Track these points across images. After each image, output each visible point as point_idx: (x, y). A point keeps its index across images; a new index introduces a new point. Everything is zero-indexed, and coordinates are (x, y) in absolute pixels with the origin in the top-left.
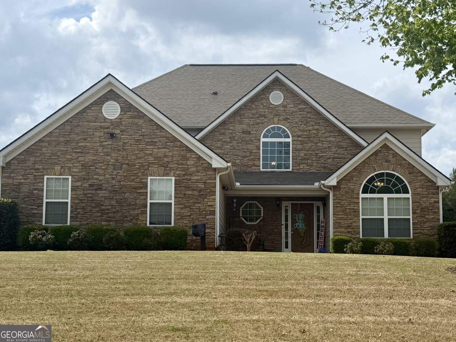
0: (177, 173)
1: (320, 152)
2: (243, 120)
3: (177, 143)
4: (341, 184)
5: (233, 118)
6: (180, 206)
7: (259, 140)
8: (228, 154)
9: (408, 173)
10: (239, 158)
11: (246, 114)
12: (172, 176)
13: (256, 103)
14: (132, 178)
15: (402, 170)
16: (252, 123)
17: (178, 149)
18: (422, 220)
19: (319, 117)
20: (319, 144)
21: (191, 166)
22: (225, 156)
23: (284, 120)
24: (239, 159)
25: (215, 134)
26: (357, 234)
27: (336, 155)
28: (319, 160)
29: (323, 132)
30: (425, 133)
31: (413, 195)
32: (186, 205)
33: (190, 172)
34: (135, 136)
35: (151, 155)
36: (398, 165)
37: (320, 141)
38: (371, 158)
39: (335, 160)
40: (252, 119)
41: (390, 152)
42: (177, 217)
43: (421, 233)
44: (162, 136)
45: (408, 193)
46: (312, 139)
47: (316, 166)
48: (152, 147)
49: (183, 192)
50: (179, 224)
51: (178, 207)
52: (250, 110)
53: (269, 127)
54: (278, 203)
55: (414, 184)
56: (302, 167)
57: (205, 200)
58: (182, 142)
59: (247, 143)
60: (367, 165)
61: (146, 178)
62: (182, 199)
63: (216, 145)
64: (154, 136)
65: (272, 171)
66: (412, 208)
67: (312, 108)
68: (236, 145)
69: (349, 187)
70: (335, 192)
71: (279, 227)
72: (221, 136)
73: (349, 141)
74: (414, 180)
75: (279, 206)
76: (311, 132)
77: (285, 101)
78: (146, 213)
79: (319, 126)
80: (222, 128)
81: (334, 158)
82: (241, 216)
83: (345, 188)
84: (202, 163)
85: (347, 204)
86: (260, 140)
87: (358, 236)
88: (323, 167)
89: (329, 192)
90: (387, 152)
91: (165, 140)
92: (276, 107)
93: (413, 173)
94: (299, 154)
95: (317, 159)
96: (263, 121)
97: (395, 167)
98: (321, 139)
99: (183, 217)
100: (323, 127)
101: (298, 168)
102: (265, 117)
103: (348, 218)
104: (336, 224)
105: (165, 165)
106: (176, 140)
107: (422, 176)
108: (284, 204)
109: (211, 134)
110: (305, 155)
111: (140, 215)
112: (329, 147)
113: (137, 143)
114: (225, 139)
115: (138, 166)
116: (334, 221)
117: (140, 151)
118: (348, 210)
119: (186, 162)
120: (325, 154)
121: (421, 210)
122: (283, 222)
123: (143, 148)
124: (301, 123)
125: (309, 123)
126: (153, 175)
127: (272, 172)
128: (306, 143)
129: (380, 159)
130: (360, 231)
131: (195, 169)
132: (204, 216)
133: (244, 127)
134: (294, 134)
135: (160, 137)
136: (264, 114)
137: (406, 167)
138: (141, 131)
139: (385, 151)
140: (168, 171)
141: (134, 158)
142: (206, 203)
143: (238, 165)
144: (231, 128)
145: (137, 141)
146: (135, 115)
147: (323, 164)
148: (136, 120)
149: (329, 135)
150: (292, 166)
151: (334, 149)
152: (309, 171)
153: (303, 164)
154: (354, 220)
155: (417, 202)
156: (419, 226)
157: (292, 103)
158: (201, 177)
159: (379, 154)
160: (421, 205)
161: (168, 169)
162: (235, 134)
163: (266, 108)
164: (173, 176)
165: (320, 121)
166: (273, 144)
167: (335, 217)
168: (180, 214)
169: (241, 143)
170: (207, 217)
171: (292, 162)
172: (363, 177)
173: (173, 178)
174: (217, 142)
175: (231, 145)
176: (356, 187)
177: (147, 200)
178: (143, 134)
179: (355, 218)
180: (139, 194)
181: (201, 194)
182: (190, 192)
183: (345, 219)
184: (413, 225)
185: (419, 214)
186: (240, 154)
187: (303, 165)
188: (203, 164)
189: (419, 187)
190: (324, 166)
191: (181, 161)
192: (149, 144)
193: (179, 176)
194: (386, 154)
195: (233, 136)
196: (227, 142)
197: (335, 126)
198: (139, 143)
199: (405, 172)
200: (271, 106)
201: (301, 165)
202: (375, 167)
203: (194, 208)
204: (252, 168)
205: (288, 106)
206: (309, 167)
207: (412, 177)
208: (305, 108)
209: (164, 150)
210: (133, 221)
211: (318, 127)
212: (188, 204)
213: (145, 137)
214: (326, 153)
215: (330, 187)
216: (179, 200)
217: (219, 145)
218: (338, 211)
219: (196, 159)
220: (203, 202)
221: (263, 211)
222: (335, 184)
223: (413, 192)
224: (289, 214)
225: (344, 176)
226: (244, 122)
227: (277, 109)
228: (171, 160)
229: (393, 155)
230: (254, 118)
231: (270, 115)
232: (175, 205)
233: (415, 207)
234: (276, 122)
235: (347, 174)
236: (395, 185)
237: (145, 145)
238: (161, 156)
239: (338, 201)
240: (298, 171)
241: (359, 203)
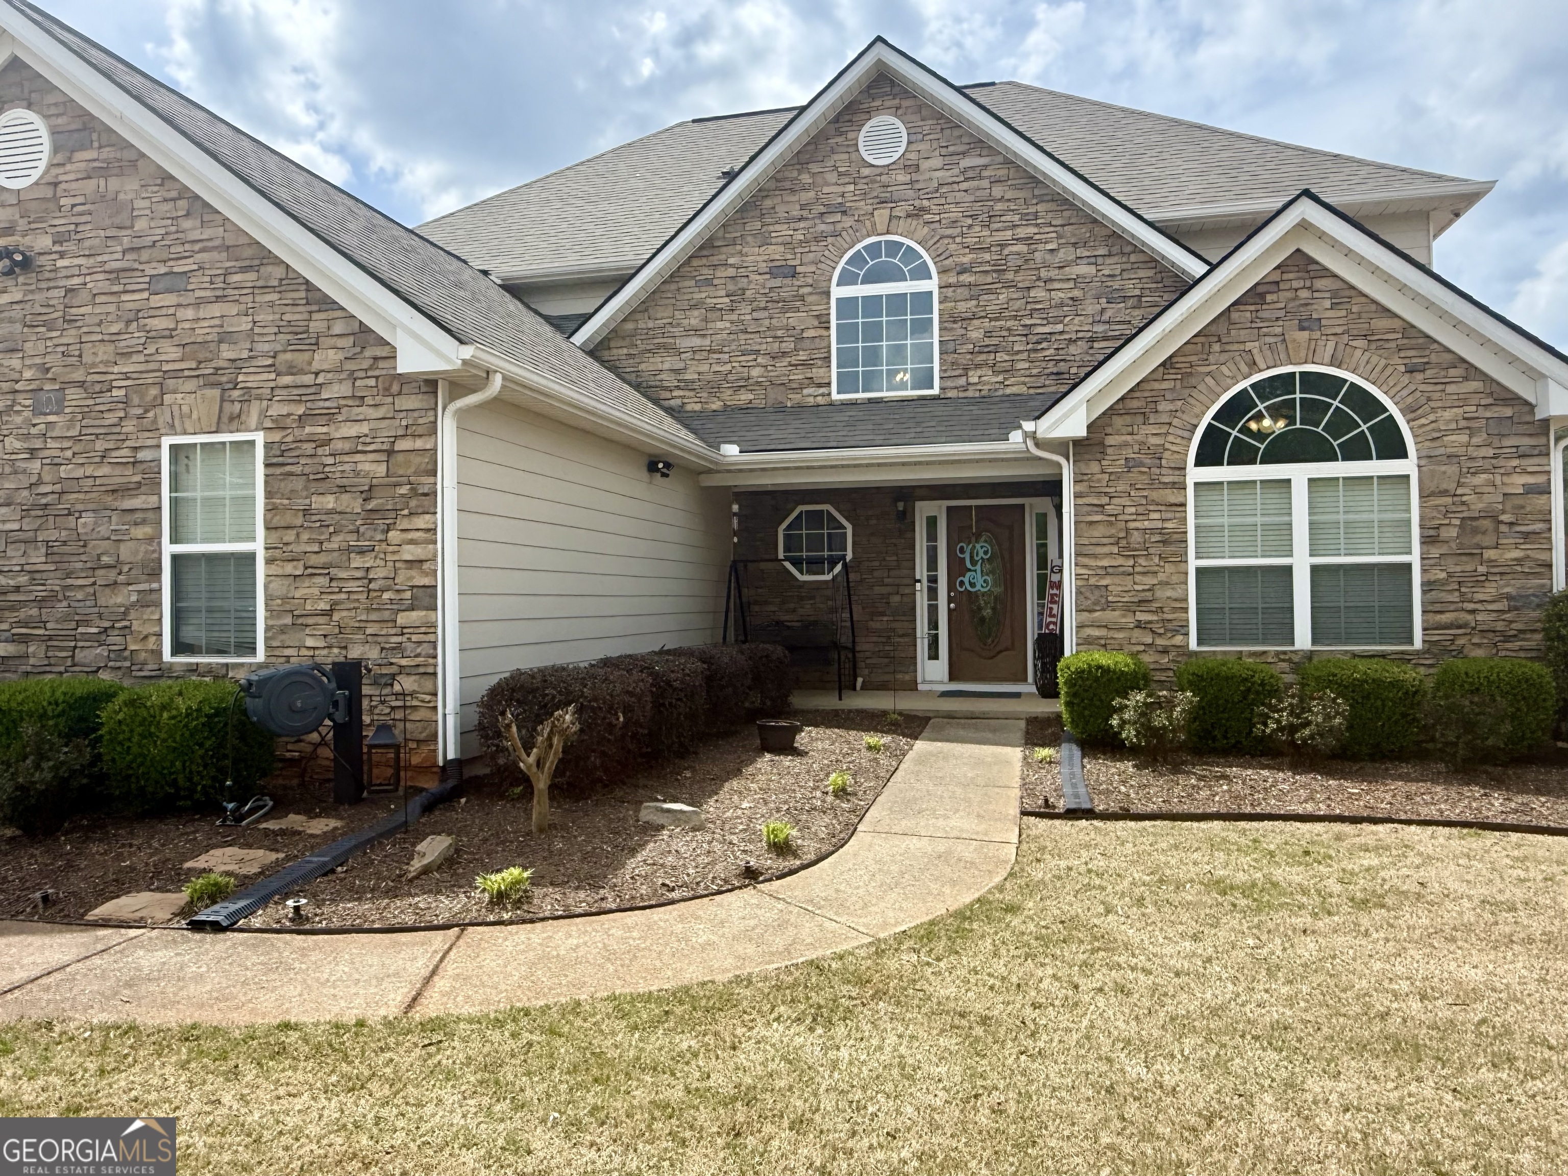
0: (277, 410)
1: (1039, 322)
2: (771, 228)
3: (270, 268)
4: (1109, 430)
5: (739, 227)
6: (289, 568)
7: (824, 293)
8: (726, 349)
9: (1402, 368)
10: (759, 360)
11: (781, 210)
12: (253, 426)
13: (815, 168)
14: (100, 445)
15: (1375, 359)
16: (802, 237)
17: (274, 297)
18: (1469, 568)
19: (1037, 192)
20: (1039, 293)
21: (330, 376)
22: (716, 356)
23: (908, 216)
24: (758, 365)
25: (680, 285)
26: (1176, 632)
27: (1099, 328)
28: (1036, 350)
29: (1050, 246)
30: (1450, 223)
31: (1423, 462)
32: (314, 560)
33: (327, 404)
34: (105, 258)
35: (170, 334)
36: (1355, 337)
37: (1039, 279)
38: (1235, 316)
39: (1096, 345)
40: (802, 224)
41: (1319, 284)
42: (279, 617)
43: (1460, 627)
44: (210, 244)
45: (1403, 454)
46: (1010, 276)
47: (1028, 373)
48: (170, 299)
49: (300, 503)
50: (287, 652)
51: (280, 572)
52: (793, 191)
53: (859, 246)
54: (901, 509)
55: (1432, 417)
56: (976, 380)
57: (391, 534)
58: (288, 266)
59: (786, 306)
60: (1216, 347)
61: (150, 442)
62: (298, 535)
63: (686, 322)
64: (180, 249)
65: (869, 399)
66: (1422, 518)
67: (1011, 162)
68: (748, 317)
69: (1142, 443)
70: (1082, 465)
71: (907, 591)
72: (703, 289)
73: (1150, 273)
74: (1429, 399)
75: (906, 519)
76: (1006, 252)
77: (913, 147)
78: (159, 604)
79: (1037, 225)
80: (704, 261)
81: (1092, 340)
82: (781, 555)
83: (1126, 445)
84: (376, 359)
85: (1133, 510)
86: (828, 294)
87: (1178, 640)
88: (1052, 373)
89: (1060, 466)
90: (1308, 284)
91: (219, 260)
92: (880, 175)
93: (1423, 371)
94: (963, 332)
95: (1030, 346)
96: (839, 227)
97: (1341, 347)
98: (1044, 274)
99: (300, 621)
100: (1052, 229)
101: (962, 381)
102: (844, 213)
103: (1138, 569)
104: (1088, 594)
105: (224, 379)
106: (266, 257)
107: (1466, 379)
108: (924, 509)
109: (667, 287)
110: (988, 334)
111: (133, 615)
112: (1072, 299)
113: (116, 288)
114: (715, 301)
115: (122, 392)
116: (1080, 583)
117: (128, 322)
118: (1136, 537)
119: (307, 356)
120: (1060, 327)
121: (1460, 526)
122: (921, 571)
123: (137, 306)
124: (969, 221)
125: (998, 219)
126: (178, 428)
127: (870, 401)
128: (990, 292)
129: (1277, 319)
130: (1187, 620)
131: (345, 389)
132: (386, 615)
133: (776, 252)
134: (947, 262)
135: (200, 251)
136: (840, 200)
137: (1393, 345)
138: (128, 232)
139: (1295, 284)
140: (237, 406)
141: (105, 358)
142: (394, 553)
143: (758, 383)
144: (731, 261)
145: (116, 275)
146: (104, 161)
147: (1051, 364)
148: (114, 184)
149: (1073, 257)
150: (941, 378)
151: (1091, 308)
152: (1000, 393)
153: (978, 366)
154: (1161, 577)
155: (1444, 493)
156: (1455, 597)
157: (937, 153)
158: (373, 425)
159: (1269, 298)
160: (1463, 503)
161: (236, 394)
162: (745, 280)
163: (847, 180)
164: (256, 430)
165: (1039, 208)
166: (872, 303)
167: (1085, 566)
168: (288, 607)
169: (765, 309)
170: (402, 619)
171: (941, 364)
172: (1202, 397)
173: (259, 438)
174: (687, 313)
175: (734, 317)
176: (1170, 438)
177: (160, 544)
178: (137, 243)
179: (1169, 568)
180: (129, 518)
181: (369, 507)
182: (329, 502)
183: (1123, 574)
184: (1424, 592)
185: (1453, 545)
186: (764, 347)
187: (979, 372)
188: (381, 364)
189: (1454, 426)
190: (1055, 370)
191: (289, 356)
192: (160, 286)
193: (279, 425)
194: (1304, 294)
195: (740, 286)
196: (721, 309)
197: (1095, 221)
198: (121, 288)
199: (1386, 366)
200: (866, 172)
201: (970, 373)
202: (1255, 351)
203: (344, 575)
204: (805, 392)
205: (925, 165)
206: (1000, 378)
207: (1422, 387)
208: (986, 167)
209: (216, 310)
210: (111, 640)
211: (1032, 230)
212: (322, 559)
213: (145, 255)
214: (1061, 322)
215: (1061, 446)
216: (285, 540)
217: (694, 322)
218: (1094, 541)
219: (350, 340)
220: (384, 545)
221: (854, 535)
222: (1083, 433)
223: (1424, 454)
224: (939, 544)
225: (1122, 399)
226: (773, 235)
227: (884, 178)
228: (245, 354)
229: (1335, 294)
230: (807, 219)
231: (863, 203)
232: (269, 561)
233: (1435, 514)
234: (881, 227)
235: (1131, 390)
236: (1340, 424)
237: (145, 295)
238: (209, 338)
239: (1096, 502)
240: (961, 395)
241: (1184, 505)
